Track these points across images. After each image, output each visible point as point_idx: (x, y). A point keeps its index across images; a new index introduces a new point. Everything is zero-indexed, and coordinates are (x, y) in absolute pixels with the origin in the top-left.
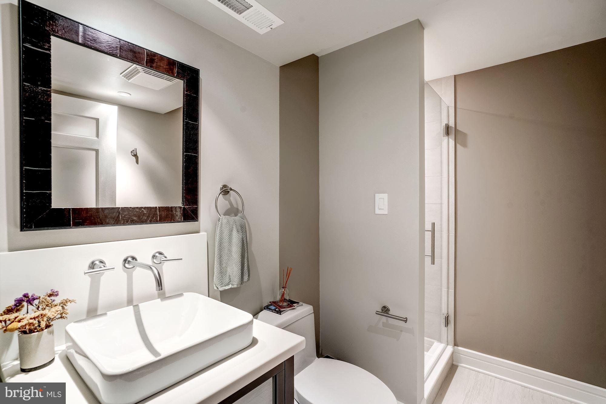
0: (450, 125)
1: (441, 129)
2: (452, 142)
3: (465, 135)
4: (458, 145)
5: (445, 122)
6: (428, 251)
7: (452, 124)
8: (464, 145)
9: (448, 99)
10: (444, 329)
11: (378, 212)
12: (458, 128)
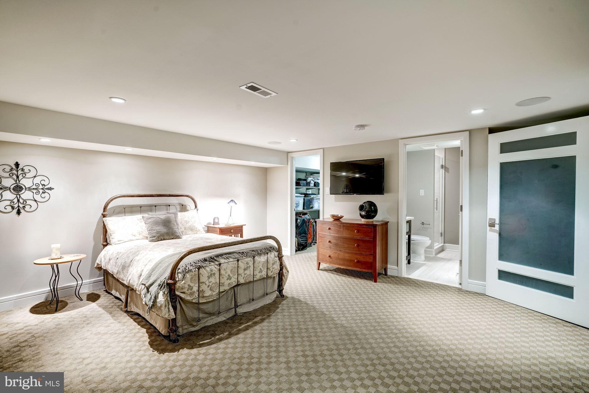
0: (443, 165)
1: (440, 167)
2: (444, 171)
3: (448, 168)
4: (446, 172)
5: (441, 164)
6: (435, 207)
7: (444, 164)
8: (448, 172)
9: (442, 155)
10: (440, 238)
11: (421, 195)
12: (446, 166)
